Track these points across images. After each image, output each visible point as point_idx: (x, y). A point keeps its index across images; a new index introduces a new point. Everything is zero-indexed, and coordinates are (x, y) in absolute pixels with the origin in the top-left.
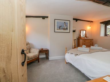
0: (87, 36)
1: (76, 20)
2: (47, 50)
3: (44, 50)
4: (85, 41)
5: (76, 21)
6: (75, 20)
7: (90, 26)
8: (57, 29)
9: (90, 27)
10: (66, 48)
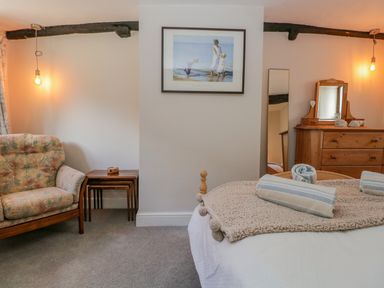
0: (354, 112)
1: (293, 30)
2: (132, 180)
3: (121, 175)
4: (335, 141)
5: (292, 38)
6: (287, 33)
7: (373, 60)
8: (175, 78)
9: (373, 67)
10: (204, 176)
